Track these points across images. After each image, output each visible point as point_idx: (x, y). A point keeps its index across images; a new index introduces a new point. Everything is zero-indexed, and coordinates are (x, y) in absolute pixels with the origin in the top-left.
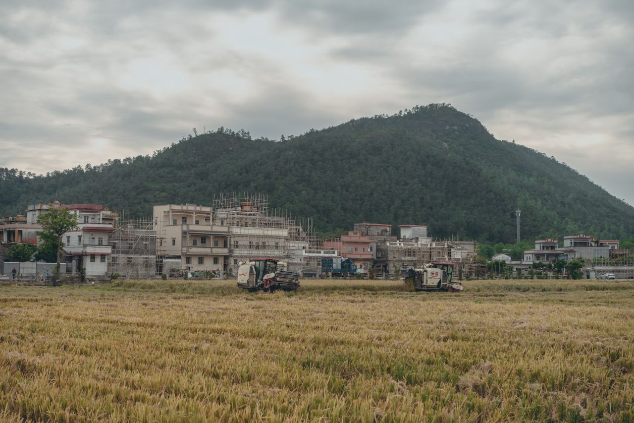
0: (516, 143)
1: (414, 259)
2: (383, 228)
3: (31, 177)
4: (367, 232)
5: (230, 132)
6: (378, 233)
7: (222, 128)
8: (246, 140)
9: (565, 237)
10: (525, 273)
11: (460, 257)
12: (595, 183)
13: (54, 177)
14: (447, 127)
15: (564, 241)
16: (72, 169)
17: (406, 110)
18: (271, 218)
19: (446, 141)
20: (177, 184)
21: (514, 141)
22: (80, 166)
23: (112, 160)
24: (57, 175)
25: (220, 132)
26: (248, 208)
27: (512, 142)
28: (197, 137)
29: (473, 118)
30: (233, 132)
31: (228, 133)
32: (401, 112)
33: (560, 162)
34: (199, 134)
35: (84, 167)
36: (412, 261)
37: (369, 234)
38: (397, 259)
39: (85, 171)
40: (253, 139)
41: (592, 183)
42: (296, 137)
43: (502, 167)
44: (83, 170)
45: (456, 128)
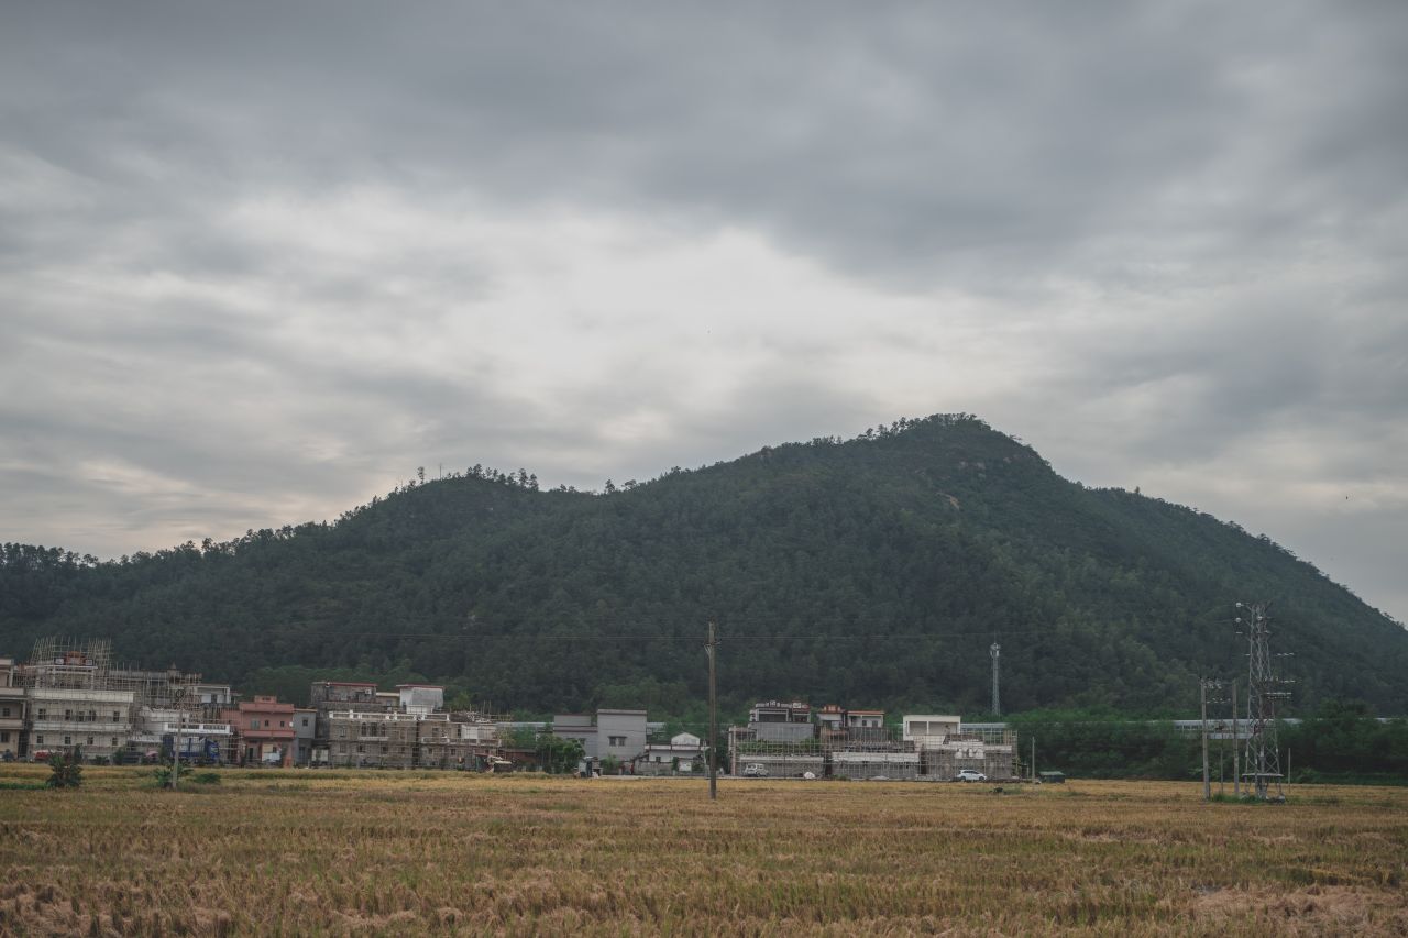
0: (1144, 493)
1: (385, 739)
2: (358, 690)
3: (91, 565)
4: (327, 696)
5: (495, 474)
6: (349, 698)
7: (478, 467)
8: (528, 491)
12: (1333, 579)
13: (135, 566)
14: (963, 463)
16: (173, 550)
17: (881, 427)
19: (955, 494)
21: (1138, 490)
22: (190, 542)
23: (256, 530)
24: (143, 559)
25: (474, 476)
26: (78, 661)
27: (1133, 491)
28: (424, 487)
29: (1023, 443)
30: (502, 476)
31: (491, 476)
32: (870, 431)
33: (1255, 535)
34: (427, 480)
35: (198, 545)
36: (377, 743)
37: (331, 698)
38: (347, 738)
39: (203, 552)
40: (544, 488)
41: (1326, 579)
42: (642, 484)
43: (1067, 550)
44: (198, 552)
45: (981, 465)
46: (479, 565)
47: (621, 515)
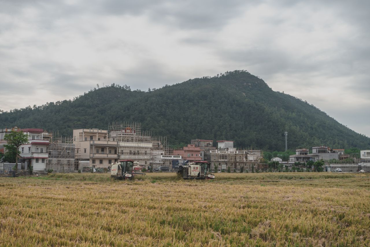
0: (285, 93)
1: (226, 160)
2: (208, 142)
3: (1, 113)
5: (119, 86)
6: (205, 145)
7: (114, 84)
8: (128, 91)
9: (313, 148)
10: (290, 168)
11: (253, 159)
12: (330, 116)
13: (14, 113)
14: (245, 83)
15: (313, 150)
16: (25, 108)
17: (221, 74)
18: (142, 137)
19: (244, 92)
20: (87, 117)
21: (283, 92)
22: (30, 106)
23: (49, 102)
24: (16, 111)
25: (113, 86)
26: (129, 131)
27: (282, 92)
28: (99, 89)
29: (260, 78)
30: (120, 86)
31: (118, 87)
32: (218, 75)
33: (310, 104)
34: (100, 87)
35: (32, 107)
37: (200, 146)
39: (33, 109)
40: (132, 90)
41: (328, 116)
42: (157, 89)
43: (276, 107)
44: (31, 108)
45: (250, 84)
46: (122, 111)
47: (161, 97)
